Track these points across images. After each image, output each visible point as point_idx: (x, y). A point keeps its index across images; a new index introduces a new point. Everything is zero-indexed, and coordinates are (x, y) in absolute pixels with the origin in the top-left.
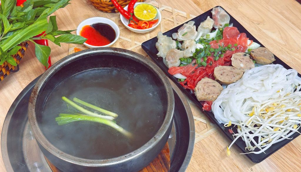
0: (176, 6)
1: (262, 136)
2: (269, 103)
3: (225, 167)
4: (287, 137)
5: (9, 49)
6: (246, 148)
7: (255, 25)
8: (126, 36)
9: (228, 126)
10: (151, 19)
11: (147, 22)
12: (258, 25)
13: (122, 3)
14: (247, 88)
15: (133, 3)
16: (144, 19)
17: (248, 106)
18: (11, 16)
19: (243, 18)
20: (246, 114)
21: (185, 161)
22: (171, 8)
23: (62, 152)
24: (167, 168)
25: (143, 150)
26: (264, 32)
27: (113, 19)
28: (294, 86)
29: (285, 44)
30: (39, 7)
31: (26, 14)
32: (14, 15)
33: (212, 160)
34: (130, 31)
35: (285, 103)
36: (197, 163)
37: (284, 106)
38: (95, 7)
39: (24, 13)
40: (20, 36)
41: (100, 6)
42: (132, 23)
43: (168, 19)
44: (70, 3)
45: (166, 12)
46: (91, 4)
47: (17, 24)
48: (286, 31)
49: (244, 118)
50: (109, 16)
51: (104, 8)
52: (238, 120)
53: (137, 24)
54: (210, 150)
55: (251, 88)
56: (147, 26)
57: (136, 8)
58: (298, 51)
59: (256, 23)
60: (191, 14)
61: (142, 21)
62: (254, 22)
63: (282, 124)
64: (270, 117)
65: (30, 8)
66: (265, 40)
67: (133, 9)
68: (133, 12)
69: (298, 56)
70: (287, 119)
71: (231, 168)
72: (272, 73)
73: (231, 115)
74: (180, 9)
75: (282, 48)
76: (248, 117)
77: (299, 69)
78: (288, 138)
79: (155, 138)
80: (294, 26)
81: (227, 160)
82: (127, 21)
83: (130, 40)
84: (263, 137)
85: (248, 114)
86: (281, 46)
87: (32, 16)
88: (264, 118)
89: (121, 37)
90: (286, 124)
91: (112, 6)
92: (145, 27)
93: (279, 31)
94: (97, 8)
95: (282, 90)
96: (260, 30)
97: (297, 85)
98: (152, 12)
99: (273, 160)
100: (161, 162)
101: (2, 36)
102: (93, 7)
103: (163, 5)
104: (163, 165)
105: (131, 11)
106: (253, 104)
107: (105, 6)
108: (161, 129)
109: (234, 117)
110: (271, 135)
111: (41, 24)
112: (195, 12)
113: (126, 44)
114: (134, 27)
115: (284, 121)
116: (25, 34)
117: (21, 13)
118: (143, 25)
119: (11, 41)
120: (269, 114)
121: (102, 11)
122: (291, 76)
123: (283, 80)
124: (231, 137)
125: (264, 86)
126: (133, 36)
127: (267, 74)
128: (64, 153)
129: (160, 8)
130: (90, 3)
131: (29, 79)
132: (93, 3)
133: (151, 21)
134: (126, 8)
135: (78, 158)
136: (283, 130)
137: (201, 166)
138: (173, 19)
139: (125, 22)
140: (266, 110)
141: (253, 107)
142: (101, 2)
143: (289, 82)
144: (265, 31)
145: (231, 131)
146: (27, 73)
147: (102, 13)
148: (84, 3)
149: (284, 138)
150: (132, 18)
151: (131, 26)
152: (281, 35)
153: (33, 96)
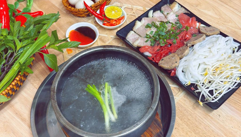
0: (134, 3)
1: (215, 89)
2: (217, 64)
3: (200, 117)
4: (233, 87)
5: (24, 61)
6: (205, 99)
7: (195, 7)
8: (102, 33)
9: (188, 85)
10: (119, 17)
11: (117, 20)
12: (196, 7)
13: (94, 9)
14: (199, 55)
15: (103, 7)
16: (114, 18)
17: (202, 68)
18: (19, 36)
19: (184, 3)
20: (202, 75)
21: (172, 119)
22: (131, 5)
23: (87, 132)
24: (160, 127)
25: (146, 119)
26: (202, 12)
27: (90, 22)
28: (232, 49)
29: (219, 18)
30: (37, 25)
31: (30, 32)
32: (22, 34)
33: (190, 114)
34: (105, 29)
35: (229, 63)
36: (180, 118)
37: (229, 65)
38: (74, 15)
39: (28, 31)
40: (31, 50)
41: (78, 13)
42: (105, 23)
43: (131, 14)
44: (60, 18)
45: (127, 9)
46: (70, 13)
47: (25, 41)
48: (218, 8)
49: (201, 78)
50: (86, 20)
51: (81, 14)
52: (197, 80)
53: (110, 23)
54: (186, 107)
55: (202, 55)
56: (117, 22)
57: (106, 10)
58: (230, 21)
59: (195, 6)
60: (146, 7)
61: (112, 19)
62: (193, 5)
63: (229, 78)
64: (219, 75)
65: (32, 27)
66: (204, 17)
67: (104, 12)
68: (104, 14)
69: (231, 25)
70: (232, 74)
71: (204, 118)
72: (216, 41)
73: (191, 77)
74: (137, 5)
75: (218, 21)
76: (203, 77)
77: (233, 34)
78: (235, 87)
79: (151, 108)
80: (222, 3)
81: (200, 112)
82: (101, 21)
83: (106, 36)
84: (217, 90)
85: (203, 74)
86: (217, 20)
87: (34, 32)
88: (215, 76)
89: (100, 35)
90: (232, 78)
91: (87, 12)
92: (116, 23)
93: (213, 9)
94: (75, 15)
95: (225, 53)
96: (199, 10)
97: (234, 48)
98: (118, 11)
99: (232, 105)
100: (154, 124)
101: (16, 53)
102: (72, 15)
103: (124, 4)
104: (157, 125)
105: (103, 14)
106: (206, 67)
107: (82, 13)
108: (154, 100)
109: (193, 78)
110: (222, 87)
111: (44, 37)
112: (149, 5)
113: (104, 39)
114: (108, 25)
115: (229, 76)
116: (34, 48)
117: (26, 32)
118: (114, 22)
119: (25, 55)
120: (218, 72)
121: (80, 17)
122: (229, 42)
123: (224, 45)
124: (194, 93)
125: (212, 52)
126: (107, 32)
127: (212, 43)
128: (88, 133)
129: (123, 6)
130: (68, 12)
131: (38, 80)
132: (72, 12)
133: (119, 18)
134: (98, 12)
135: (100, 135)
136: (230, 83)
137: (183, 120)
138: (134, 13)
139: (100, 23)
140: (216, 70)
141: (206, 69)
142: (79, 11)
143: (229, 47)
144: (203, 10)
145: (193, 89)
146: (36, 76)
147: (80, 18)
148: (64, 13)
149: (232, 88)
150: (104, 19)
151: (105, 25)
152: (215, 11)
153: (53, 94)
